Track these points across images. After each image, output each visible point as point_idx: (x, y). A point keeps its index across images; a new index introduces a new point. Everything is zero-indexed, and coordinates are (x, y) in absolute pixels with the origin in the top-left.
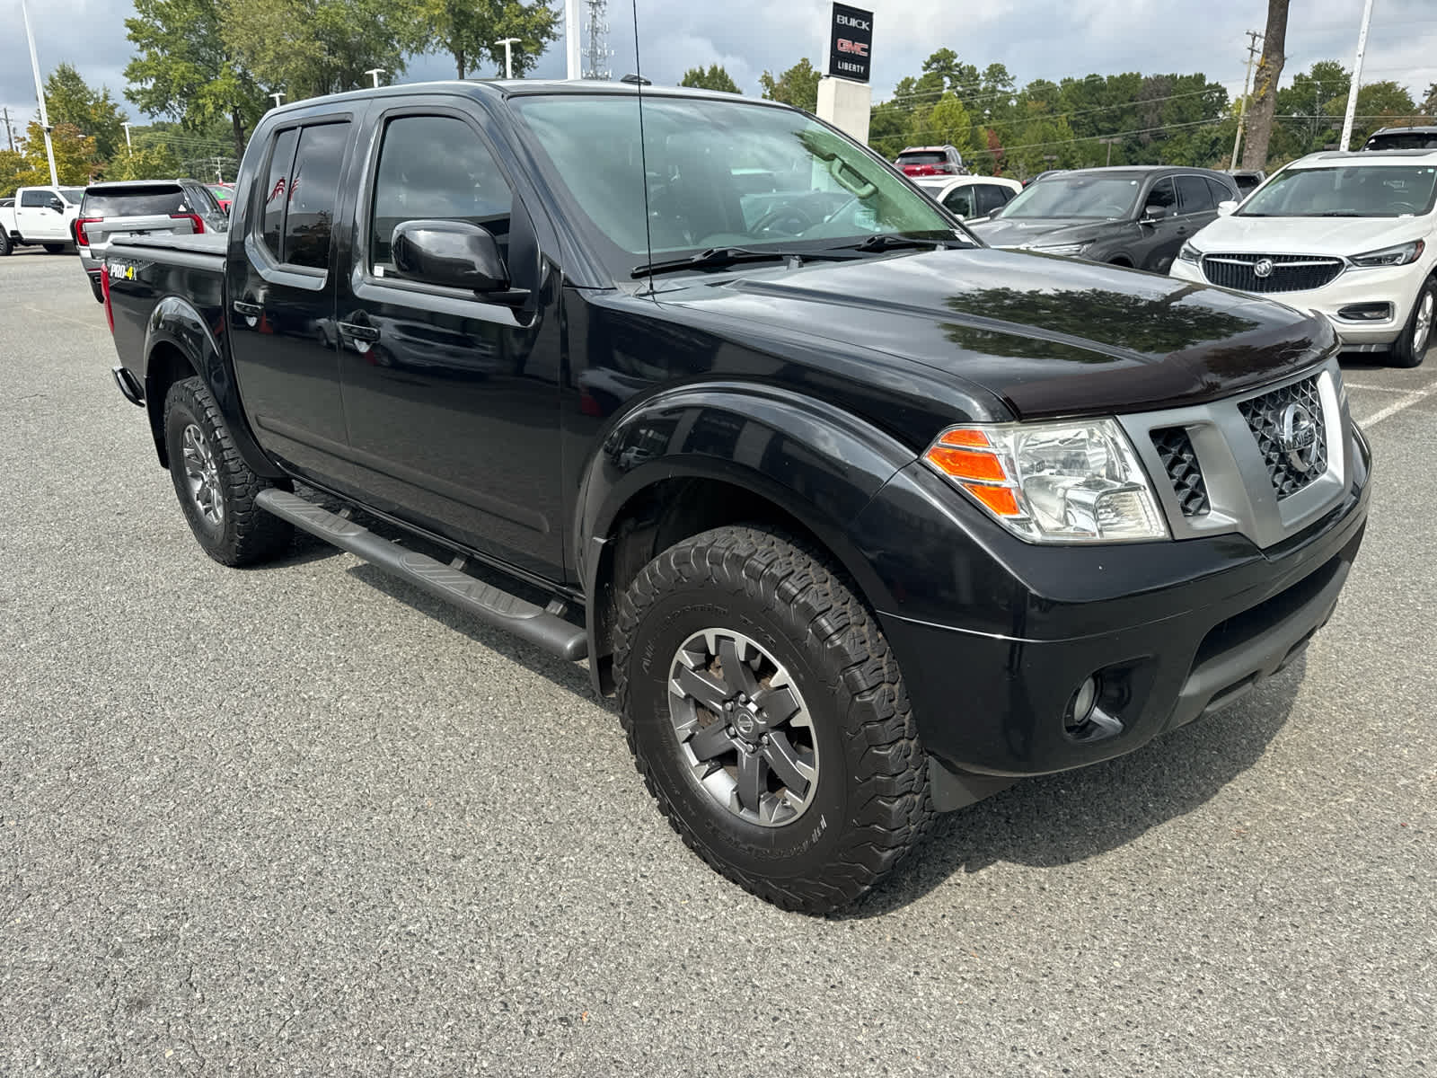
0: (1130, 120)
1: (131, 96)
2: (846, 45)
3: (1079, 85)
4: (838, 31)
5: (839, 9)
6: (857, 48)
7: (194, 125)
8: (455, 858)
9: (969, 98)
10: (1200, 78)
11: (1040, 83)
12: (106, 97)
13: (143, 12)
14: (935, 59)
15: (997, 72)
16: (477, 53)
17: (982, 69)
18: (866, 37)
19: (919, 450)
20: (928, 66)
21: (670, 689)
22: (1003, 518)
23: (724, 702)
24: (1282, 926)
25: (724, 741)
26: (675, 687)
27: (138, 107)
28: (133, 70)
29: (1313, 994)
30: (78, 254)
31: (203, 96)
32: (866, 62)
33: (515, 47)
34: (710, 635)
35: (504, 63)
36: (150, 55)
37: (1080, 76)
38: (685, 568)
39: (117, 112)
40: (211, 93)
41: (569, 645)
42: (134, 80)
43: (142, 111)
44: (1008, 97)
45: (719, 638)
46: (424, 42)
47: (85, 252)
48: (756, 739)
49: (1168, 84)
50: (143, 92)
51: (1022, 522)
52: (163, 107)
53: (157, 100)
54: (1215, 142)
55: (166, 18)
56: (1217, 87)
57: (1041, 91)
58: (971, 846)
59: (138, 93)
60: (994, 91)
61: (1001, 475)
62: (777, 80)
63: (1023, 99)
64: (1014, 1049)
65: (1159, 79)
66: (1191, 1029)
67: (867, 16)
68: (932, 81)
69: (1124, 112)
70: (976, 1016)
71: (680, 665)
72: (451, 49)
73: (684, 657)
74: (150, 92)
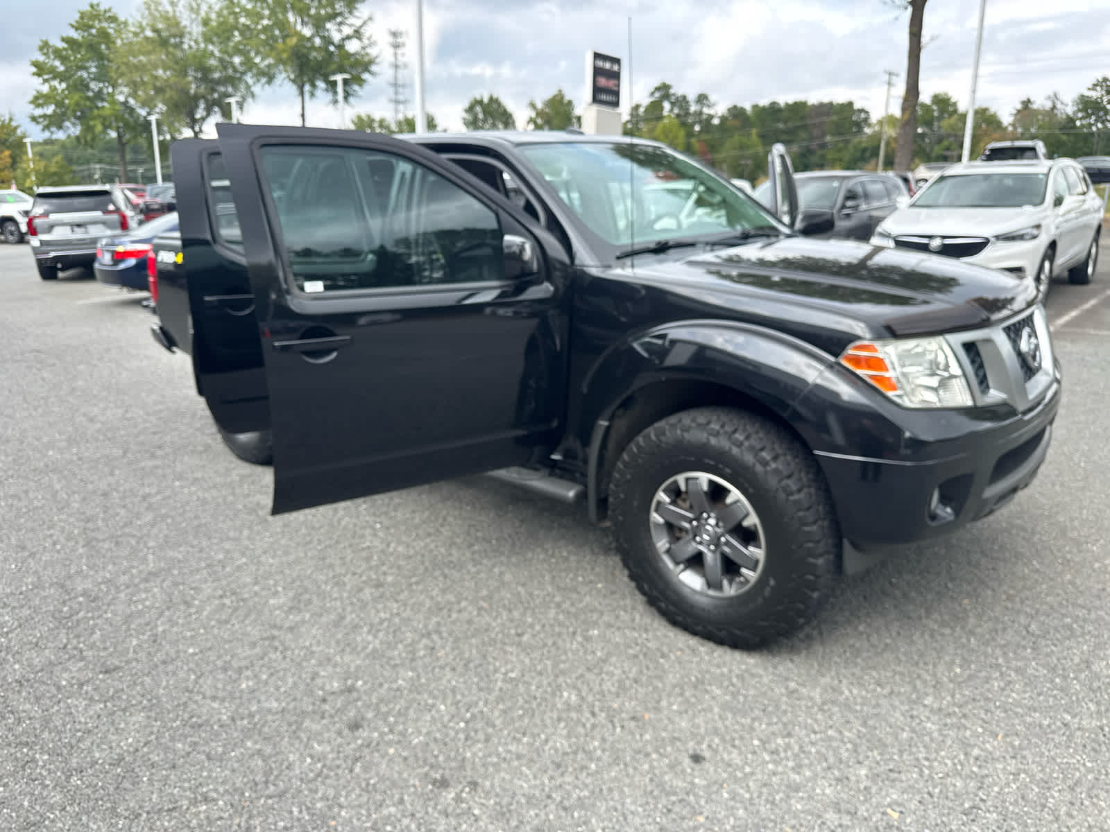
0: (803, 135)
1: (34, 119)
2: (603, 82)
3: (764, 109)
4: (597, 72)
5: (597, 56)
6: (611, 84)
7: (86, 142)
8: (519, 635)
9: (684, 118)
10: (850, 104)
11: (735, 107)
12: (11, 120)
13: (45, 54)
14: (657, 89)
15: (702, 99)
16: (314, 86)
17: (692, 97)
18: (616, 76)
19: (836, 355)
20: (652, 94)
21: (652, 519)
22: (890, 394)
23: (690, 521)
24: (1047, 646)
25: (692, 548)
26: (656, 518)
27: (40, 127)
28: (36, 98)
29: (1075, 678)
30: (28, 243)
31: (94, 118)
32: (616, 94)
33: (345, 82)
34: (681, 479)
35: (335, 93)
36: (50, 87)
37: (764, 102)
38: (663, 438)
39: (19, 132)
40: (99, 116)
41: (571, 494)
42: (38, 106)
43: (43, 130)
44: (711, 117)
45: (687, 480)
46: (271, 79)
47: (35, 241)
48: (716, 541)
49: (826, 109)
50: (45, 116)
51: (900, 396)
52: (60, 127)
53: (55, 121)
54: (864, 150)
55: (64, 59)
56: (862, 111)
57: (736, 112)
58: (847, 614)
59: (40, 117)
60: (701, 113)
61: (887, 370)
62: (540, 106)
63: (723, 119)
64: (912, 717)
65: (822, 105)
66: (1010, 700)
67: (617, 61)
68: (655, 106)
69: (798, 128)
70: (883, 702)
71: (659, 503)
72: (294, 81)
73: (662, 496)
74: (50, 116)
